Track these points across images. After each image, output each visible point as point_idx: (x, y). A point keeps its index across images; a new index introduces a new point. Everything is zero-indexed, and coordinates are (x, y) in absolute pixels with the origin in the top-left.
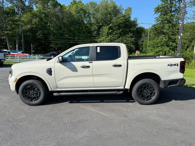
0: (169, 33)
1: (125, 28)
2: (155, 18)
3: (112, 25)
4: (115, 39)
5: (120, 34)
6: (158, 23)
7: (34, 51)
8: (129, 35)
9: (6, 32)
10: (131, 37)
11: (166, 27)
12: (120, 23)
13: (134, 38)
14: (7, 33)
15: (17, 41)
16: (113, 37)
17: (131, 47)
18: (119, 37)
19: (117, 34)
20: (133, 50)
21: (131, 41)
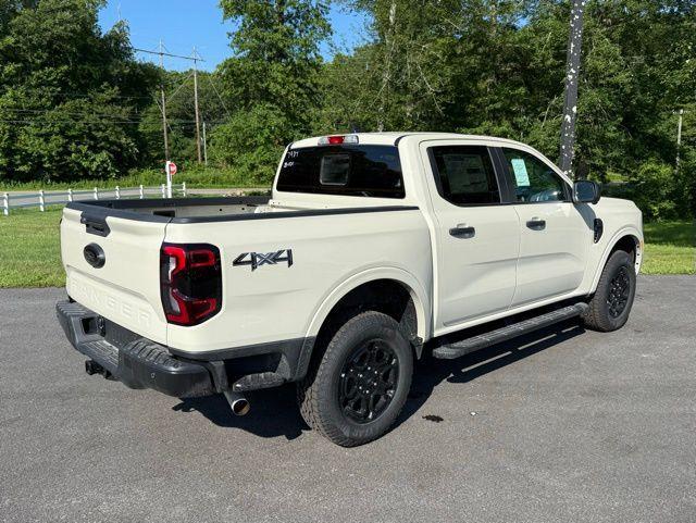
1: (82, 61)
2: (229, 35)
3: (17, 42)
4: (42, 107)
5: (63, 83)
8: (103, 91)
10: (113, 101)
12: (60, 38)
13: (129, 109)
16: (27, 94)
17: (120, 145)
18: (58, 100)
19: (49, 84)
20: (130, 157)
21: (119, 119)
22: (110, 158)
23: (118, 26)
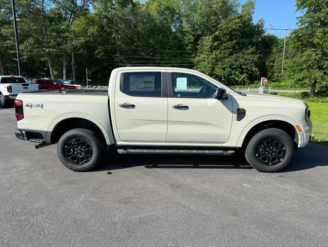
0: (323, 44)
1: (242, 38)
2: (298, 18)
3: (219, 33)
4: (224, 57)
5: (233, 48)
6: (303, 26)
7: (90, 80)
8: (248, 49)
9: (47, 50)
10: (253, 53)
11: (318, 34)
12: (234, 30)
13: (258, 56)
14: (49, 52)
15: (64, 65)
16: (220, 53)
17: (252, 71)
18: (231, 54)
19: (228, 48)
20: (256, 76)
21: (253, 60)
22: (247, 76)
23: (260, 21)
